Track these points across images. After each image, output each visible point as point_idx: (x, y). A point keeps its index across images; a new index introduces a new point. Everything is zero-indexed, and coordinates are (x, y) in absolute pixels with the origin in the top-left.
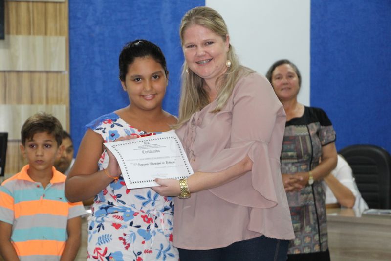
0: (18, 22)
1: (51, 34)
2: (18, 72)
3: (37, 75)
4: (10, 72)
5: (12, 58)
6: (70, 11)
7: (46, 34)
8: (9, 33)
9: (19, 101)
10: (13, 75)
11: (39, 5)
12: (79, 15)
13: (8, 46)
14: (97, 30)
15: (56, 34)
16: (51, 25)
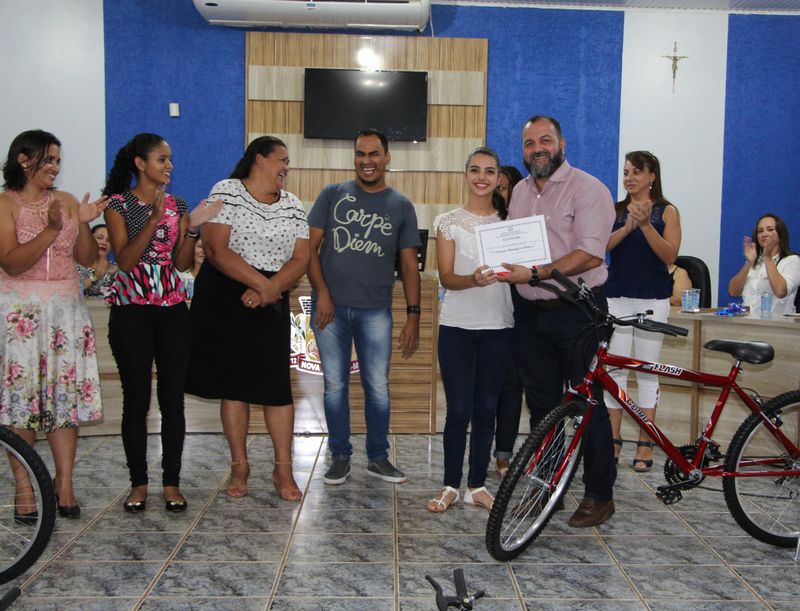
0: (439, 125)
1: (469, 136)
2: (437, 172)
3: (454, 176)
4: (429, 172)
5: (432, 159)
6: (487, 114)
7: (464, 136)
8: (430, 136)
9: (437, 201)
10: (432, 176)
11: (459, 108)
12: (496, 118)
13: (429, 148)
14: (513, 132)
15: (474, 137)
16: (469, 127)
